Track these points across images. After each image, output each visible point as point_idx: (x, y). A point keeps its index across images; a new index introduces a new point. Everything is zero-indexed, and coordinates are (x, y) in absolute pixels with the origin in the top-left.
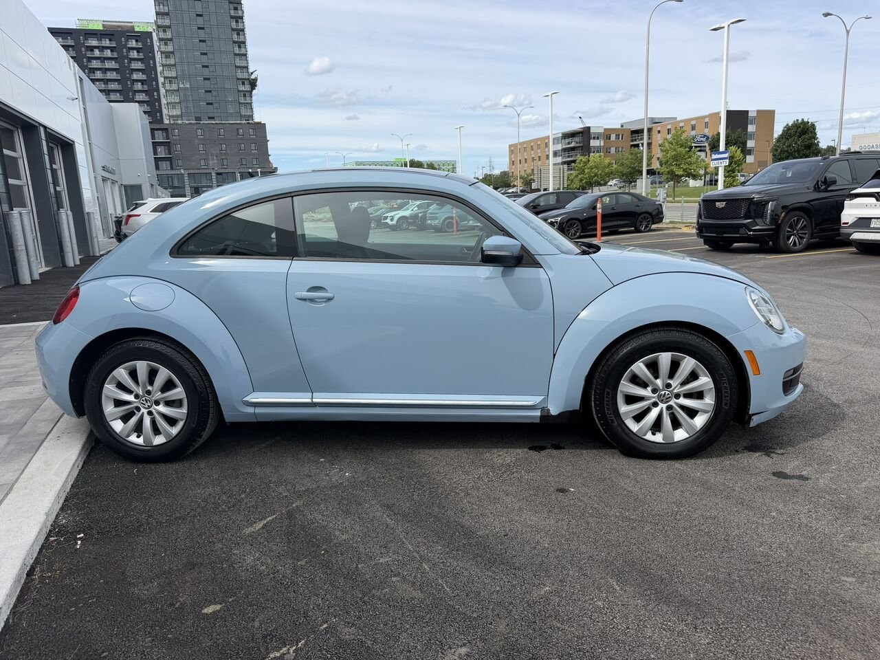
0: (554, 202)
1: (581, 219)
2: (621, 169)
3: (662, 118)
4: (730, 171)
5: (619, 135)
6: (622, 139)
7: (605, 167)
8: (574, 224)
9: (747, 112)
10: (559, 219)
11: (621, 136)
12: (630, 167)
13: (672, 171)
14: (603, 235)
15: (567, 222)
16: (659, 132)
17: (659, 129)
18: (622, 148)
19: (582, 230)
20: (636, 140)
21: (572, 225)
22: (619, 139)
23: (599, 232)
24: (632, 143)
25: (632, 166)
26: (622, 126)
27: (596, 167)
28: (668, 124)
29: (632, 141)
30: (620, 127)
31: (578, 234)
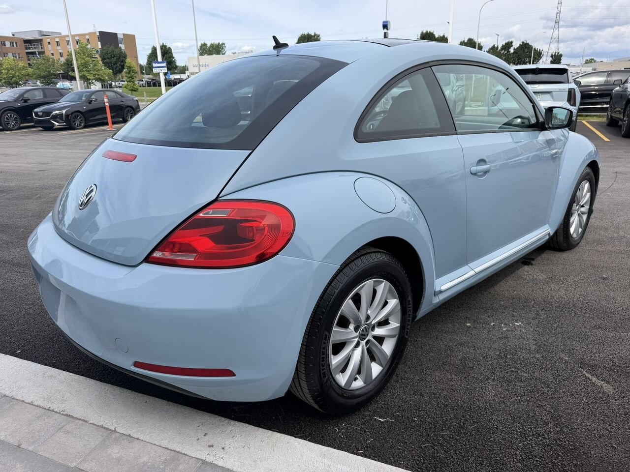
0: (42, 97)
1: (83, 111)
2: (38, 72)
3: (49, 32)
4: (130, 77)
5: (13, 43)
6: (17, 46)
7: (19, 70)
8: (78, 117)
9: (116, 34)
10: (64, 112)
11: (15, 43)
12: (46, 71)
13: (84, 76)
14: (114, 123)
15: (72, 114)
16: (49, 43)
17: (49, 40)
18: (19, 54)
19: (85, 120)
20: (29, 49)
21: (76, 117)
22: (13, 46)
23: (110, 120)
24: (27, 51)
25: (48, 70)
26: (13, 35)
27: (12, 69)
28: (56, 37)
29: (27, 49)
30: (11, 36)
31: (83, 124)
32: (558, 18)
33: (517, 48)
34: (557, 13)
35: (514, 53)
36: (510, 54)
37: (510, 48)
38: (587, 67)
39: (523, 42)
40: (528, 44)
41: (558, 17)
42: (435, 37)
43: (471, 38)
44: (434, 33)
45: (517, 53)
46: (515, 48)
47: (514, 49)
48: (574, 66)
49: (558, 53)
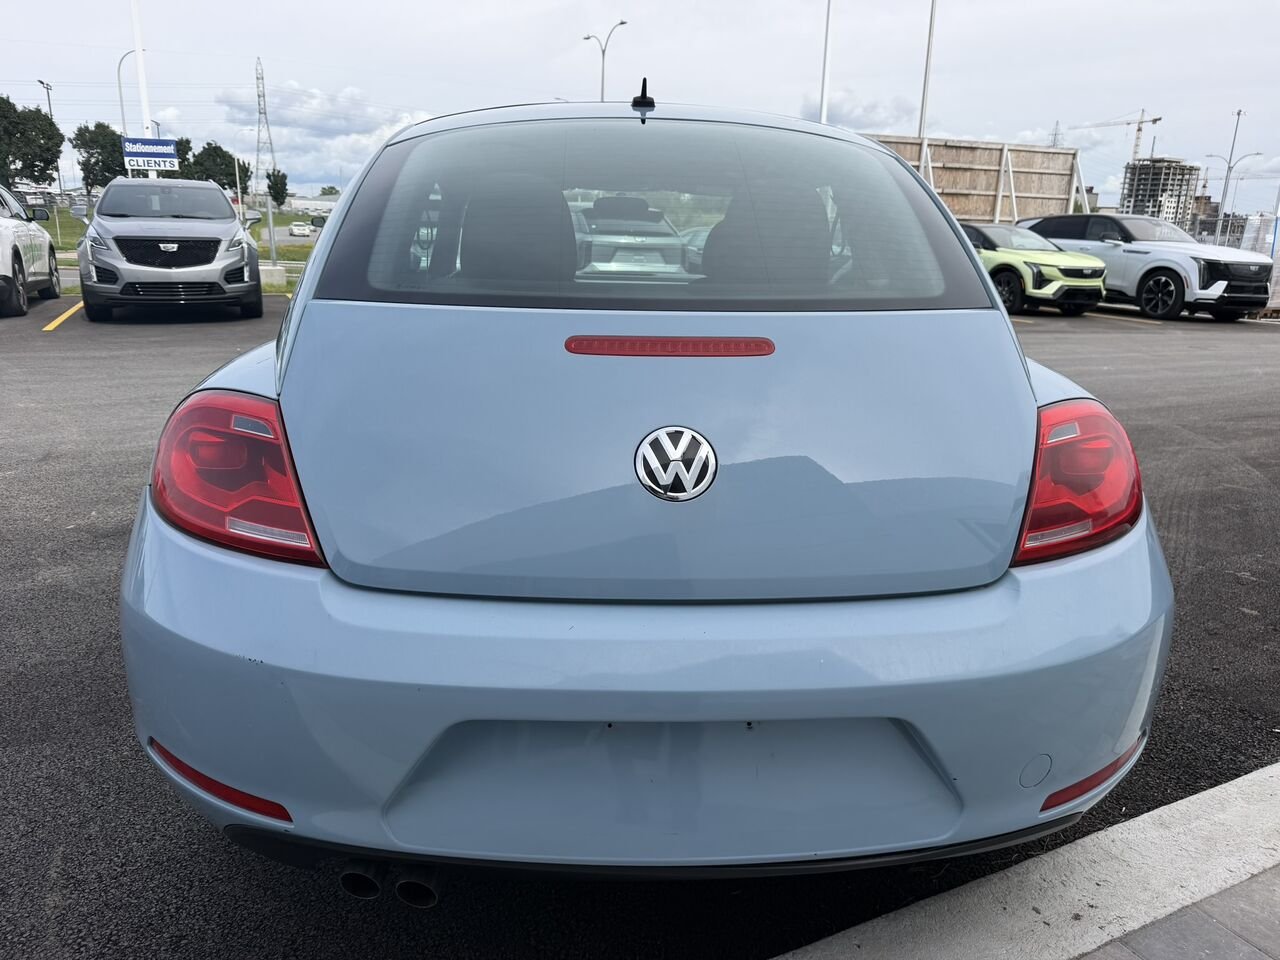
32: (262, 106)
33: (199, 154)
34: (259, 96)
35: (195, 163)
36: (189, 165)
37: (187, 153)
38: (329, 200)
39: (209, 144)
40: (219, 148)
41: (262, 103)
42: (15, 111)
43: (101, 122)
44: (11, 101)
45: (202, 165)
46: (196, 153)
47: (194, 156)
48: (303, 198)
49: (279, 172)
